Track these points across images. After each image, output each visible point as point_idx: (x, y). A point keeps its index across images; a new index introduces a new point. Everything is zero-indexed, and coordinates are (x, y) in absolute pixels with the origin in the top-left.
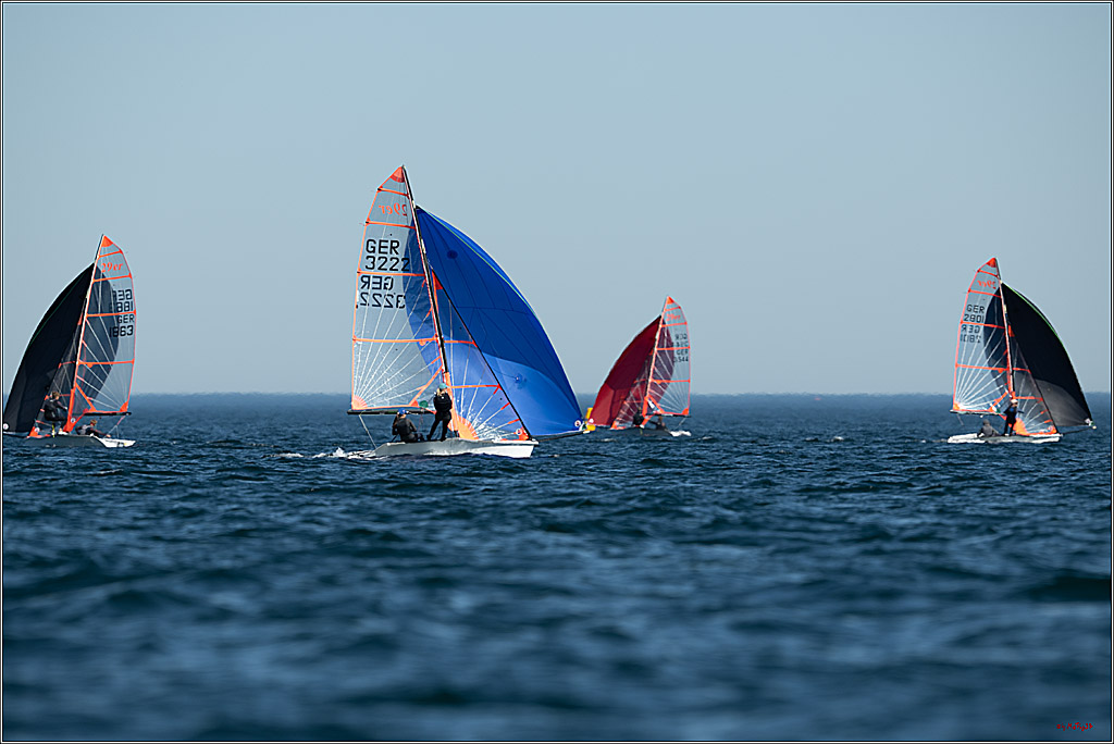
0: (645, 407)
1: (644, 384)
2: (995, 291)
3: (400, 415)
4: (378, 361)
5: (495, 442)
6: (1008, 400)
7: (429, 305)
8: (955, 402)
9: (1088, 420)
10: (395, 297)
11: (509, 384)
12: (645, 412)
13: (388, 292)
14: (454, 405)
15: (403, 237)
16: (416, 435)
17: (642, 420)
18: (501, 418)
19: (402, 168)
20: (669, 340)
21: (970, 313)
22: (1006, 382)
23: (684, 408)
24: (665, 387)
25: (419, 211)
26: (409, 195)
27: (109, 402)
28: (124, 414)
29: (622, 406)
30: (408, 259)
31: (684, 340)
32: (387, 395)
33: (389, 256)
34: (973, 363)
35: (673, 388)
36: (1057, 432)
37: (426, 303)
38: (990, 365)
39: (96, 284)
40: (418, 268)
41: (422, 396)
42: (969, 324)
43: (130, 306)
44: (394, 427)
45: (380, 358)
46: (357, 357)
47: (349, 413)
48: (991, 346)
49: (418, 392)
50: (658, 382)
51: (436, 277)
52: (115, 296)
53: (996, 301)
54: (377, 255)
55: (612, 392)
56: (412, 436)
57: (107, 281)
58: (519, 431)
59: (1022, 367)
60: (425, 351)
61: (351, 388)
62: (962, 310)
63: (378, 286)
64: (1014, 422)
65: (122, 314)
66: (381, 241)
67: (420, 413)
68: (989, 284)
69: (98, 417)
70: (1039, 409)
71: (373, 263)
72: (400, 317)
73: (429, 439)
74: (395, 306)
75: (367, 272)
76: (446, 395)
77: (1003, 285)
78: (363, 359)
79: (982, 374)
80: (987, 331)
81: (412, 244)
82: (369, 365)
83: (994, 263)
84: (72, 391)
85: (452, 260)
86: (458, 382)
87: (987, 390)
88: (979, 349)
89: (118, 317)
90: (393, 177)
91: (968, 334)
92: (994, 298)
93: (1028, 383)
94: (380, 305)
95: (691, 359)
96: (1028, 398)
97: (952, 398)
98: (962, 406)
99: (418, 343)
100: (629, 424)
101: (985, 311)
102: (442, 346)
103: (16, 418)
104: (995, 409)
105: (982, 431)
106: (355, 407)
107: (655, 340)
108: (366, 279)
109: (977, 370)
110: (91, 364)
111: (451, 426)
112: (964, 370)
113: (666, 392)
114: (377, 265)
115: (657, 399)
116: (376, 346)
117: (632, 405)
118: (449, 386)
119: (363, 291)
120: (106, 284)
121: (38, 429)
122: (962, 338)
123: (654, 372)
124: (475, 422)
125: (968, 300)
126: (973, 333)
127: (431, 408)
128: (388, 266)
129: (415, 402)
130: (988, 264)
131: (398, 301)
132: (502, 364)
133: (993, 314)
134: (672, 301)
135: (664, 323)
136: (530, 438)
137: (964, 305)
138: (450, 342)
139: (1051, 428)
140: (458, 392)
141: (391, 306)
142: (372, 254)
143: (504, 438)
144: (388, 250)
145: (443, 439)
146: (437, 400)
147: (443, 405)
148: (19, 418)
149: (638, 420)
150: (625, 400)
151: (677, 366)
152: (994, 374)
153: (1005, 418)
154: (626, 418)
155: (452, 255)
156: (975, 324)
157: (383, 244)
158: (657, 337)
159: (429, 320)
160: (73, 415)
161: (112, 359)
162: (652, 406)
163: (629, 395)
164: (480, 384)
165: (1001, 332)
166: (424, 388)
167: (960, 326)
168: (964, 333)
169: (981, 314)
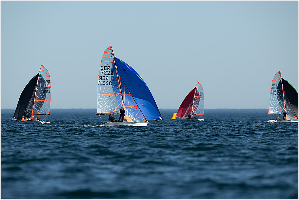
0: (192, 112)
1: (191, 106)
2: (280, 81)
3: (111, 115)
4: (104, 100)
5: (137, 122)
6: (284, 110)
7: (118, 84)
8: (269, 111)
10: (109, 82)
11: (140, 106)
12: (192, 114)
13: (107, 81)
14: (125, 112)
15: (111, 65)
16: (115, 120)
17: (191, 116)
18: (138, 115)
19: (111, 46)
20: (198, 94)
21: (273, 87)
22: (283, 105)
23: (203, 113)
24: (197, 107)
25: (115, 58)
26: (113, 54)
27: (43, 111)
28: (48, 115)
29: (185, 112)
30: (113, 71)
31: (202, 94)
32: (107, 109)
33: (107, 71)
34: (274, 100)
35: (199, 107)
37: (117, 84)
38: (279, 101)
39: (40, 78)
40: (115, 74)
41: (116, 109)
42: (273, 89)
43: (49, 85)
44: (109, 118)
45: (105, 99)
46: (98, 99)
47: (96, 114)
48: (279, 95)
49: (115, 108)
50: (195, 106)
51: (120, 76)
52: (45, 82)
53: (280, 83)
54: (104, 70)
55: (182, 109)
56: (114, 120)
57: (43, 78)
58: (143, 119)
59: (287, 101)
60: (117, 97)
61: (97, 107)
62: (271, 85)
63: (104, 79)
64: (285, 116)
65: (47, 87)
66: (105, 66)
67: (116, 114)
68: (278, 78)
69: (40, 115)
70: (292, 113)
71: (103, 73)
72: (110, 87)
73: (119, 121)
74: (109, 84)
75: (101, 75)
76: (123, 109)
77: (282, 79)
78: (100, 99)
79: (277, 103)
80: (278, 91)
81: (114, 67)
82: (102, 101)
83: (279, 73)
84: (33, 108)
85: (124, 72)
86: (126, 105)
87: (278, 108)
88: (276, 96)
89: (46, 88)
90: (108, 49)
92: (280, 82)
93: (289, 105)
94: (105, 84)
95: (204, 99)
96: (289, 110)
97: (268, 110)
98: (271, 112)
99: (115, 95)
100: (187, 117)
101: (277, 86)
102: (122, 95)
103: (17, 116)
104: (280, 113)
105: (277, 119)
106: (98, 113)
107: (194, 94)
108: (101, 77)
109: (275, 102)
110: (38, 101)
111: (125, 118)
112: (271, 102)
113: (197, 108)
114: (104, 73)
115: (195, 110)
116: (104, 96)
117: (188, 112)
118: (124, 107)
119: (100, 80)
120: (42, 78)
121: (24, 119)
122: (271, 93)
123: (194, 103)
124: (132, 116)
125: (273, 82)
126: (274, 92)
127: (119, 113)
128: (107, 73)
129: (115, 111)
130: (278, 73)
131: (110, 83)
132: (138, 100)
133: (279, 87)
134: (199, 83)
135: (197, 89)
136: (146, 121)
138: (124, 94)
139: (296, 118)
140: (126, 108)
141: (108, 85)
142: (102, 70)
143: (140, 121)
144: (107, 69)
145: (123, 121)
146: (121, 111)
147: (122, 112)
148: (18, 116)
149: (190, 116)
150: (186, 111)
151: (200, 101)
152: (280, 103)
153: (283, 115)
154: (186, 115)
155: (124, 70)
156: (274, 89)
157: (105, 67)
158: (195, 93)
159: (119, 88)
160: (33, 115)
161: (44, 99)
162: (194, 112)
163: (187, 109)
164: (132, 106)
165: (282, 91)
166: (117, 107)
167: (270, 90)
168: (271, 92)
169: (276, 87)
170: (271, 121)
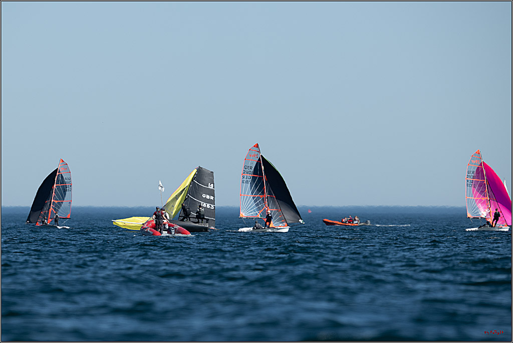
2: (257, 159)
6: (265, 210)
8: (241, 213)
9: (300, 220)
21: (246, 170)
22: (264, 202)
34: (248, 194)
36: (288, 226)
38: (256, 194)
42: (245, 175)
48: (256, 186)
53: (258, 164)
59: (271, 194)
62: (242, 168)
68: (255, 155)
70: (279, 215)
77: (262, 157)
79: (253, 198)
80: (254, 179)
83: (257, 146)
87: (255, 206)
91: (245, 179)
92: (258, 162)
93: (274, 202)
96: (274, 210)
98: (243, 214)
101: (253, 169)
104: (260, 215)
112: (243, 197)
122: (243, 182)
125: (245, 163)
126: (248, 179)
130: (254, 146)
133: (257, 170)
137: (243, 167)
139: (285, 224)
152: (257, 198)
153: (265, 220)
156: (248, 175)
165: (261, 179)
167: (241, 176)
168: (243, 179)
169: (251, 170)
170: (245, 230)
